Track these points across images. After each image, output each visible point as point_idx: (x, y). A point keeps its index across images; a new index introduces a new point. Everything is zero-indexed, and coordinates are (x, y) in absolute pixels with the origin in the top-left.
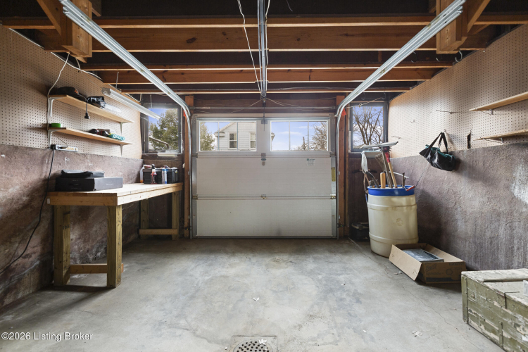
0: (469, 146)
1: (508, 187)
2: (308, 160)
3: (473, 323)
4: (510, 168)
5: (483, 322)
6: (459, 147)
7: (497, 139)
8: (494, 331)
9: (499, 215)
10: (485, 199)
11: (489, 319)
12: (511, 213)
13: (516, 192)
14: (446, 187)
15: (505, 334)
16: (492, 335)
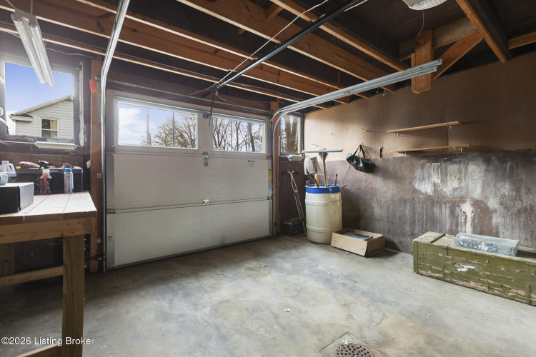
0: (381, 156)
1: (411, 183)
2: (249, 161)
3: (422, 272)
4: (412, 171)
5: (431, 269)
6: (374, 157)
7: (403, 152)
8: (438, 272)
9: (405, 201)
10: (395, 192)
11: (435, 265)
12: (413, 199)
13: (416, 186)
14: (363, 185)
15: (446, 272)
16: (437, 275)
